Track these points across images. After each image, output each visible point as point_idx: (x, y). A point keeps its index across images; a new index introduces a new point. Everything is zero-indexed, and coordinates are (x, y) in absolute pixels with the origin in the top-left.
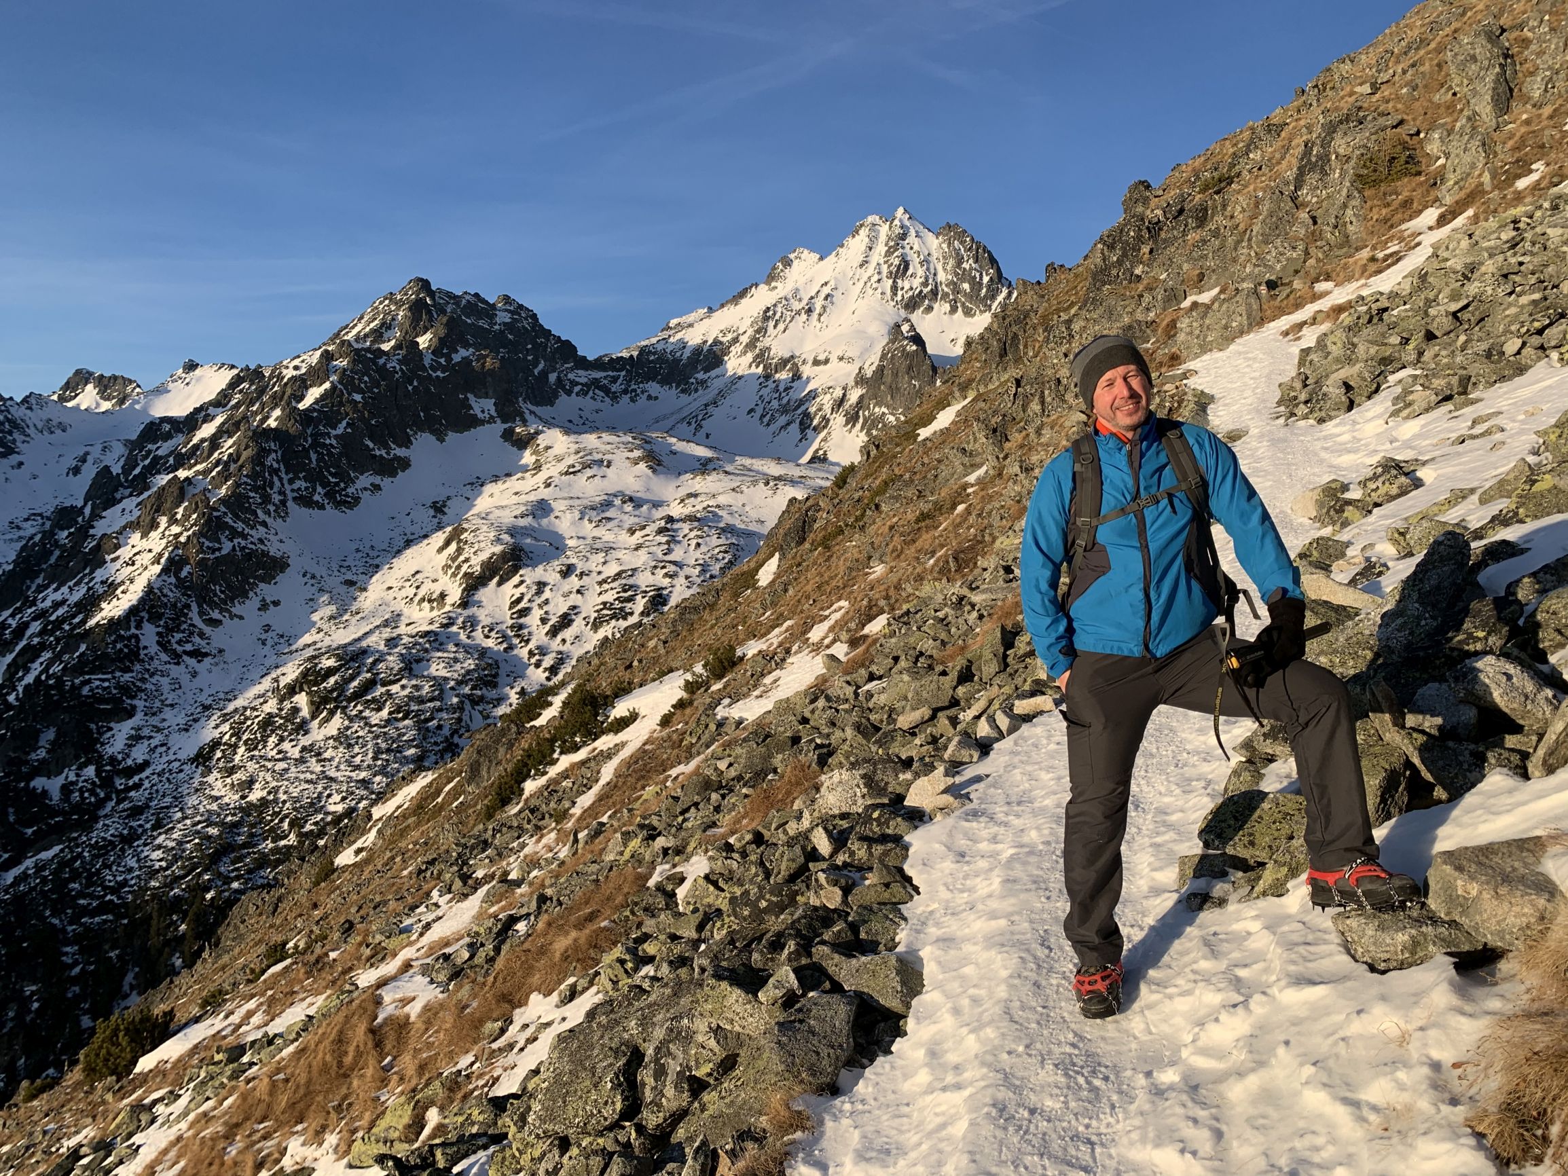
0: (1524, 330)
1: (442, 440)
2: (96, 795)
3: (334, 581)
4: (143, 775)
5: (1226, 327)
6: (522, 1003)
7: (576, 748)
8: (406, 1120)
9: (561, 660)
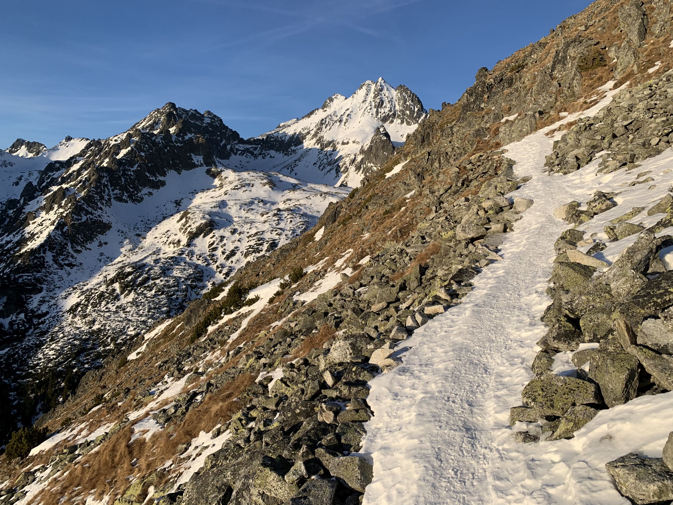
0: (660, 134)
1: (180, 174)
2: (25, 326)
3: (132, 234)
4: (46, 318)
5: (521, 131)
6: (196, 436)
7: (231, 312)
8: (139, 492)
9: (231, 270)
